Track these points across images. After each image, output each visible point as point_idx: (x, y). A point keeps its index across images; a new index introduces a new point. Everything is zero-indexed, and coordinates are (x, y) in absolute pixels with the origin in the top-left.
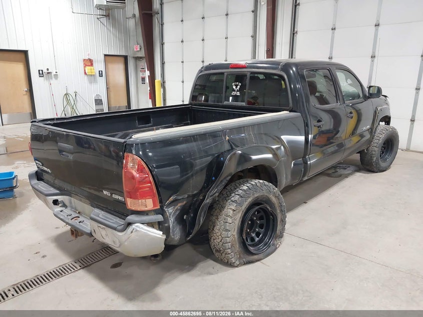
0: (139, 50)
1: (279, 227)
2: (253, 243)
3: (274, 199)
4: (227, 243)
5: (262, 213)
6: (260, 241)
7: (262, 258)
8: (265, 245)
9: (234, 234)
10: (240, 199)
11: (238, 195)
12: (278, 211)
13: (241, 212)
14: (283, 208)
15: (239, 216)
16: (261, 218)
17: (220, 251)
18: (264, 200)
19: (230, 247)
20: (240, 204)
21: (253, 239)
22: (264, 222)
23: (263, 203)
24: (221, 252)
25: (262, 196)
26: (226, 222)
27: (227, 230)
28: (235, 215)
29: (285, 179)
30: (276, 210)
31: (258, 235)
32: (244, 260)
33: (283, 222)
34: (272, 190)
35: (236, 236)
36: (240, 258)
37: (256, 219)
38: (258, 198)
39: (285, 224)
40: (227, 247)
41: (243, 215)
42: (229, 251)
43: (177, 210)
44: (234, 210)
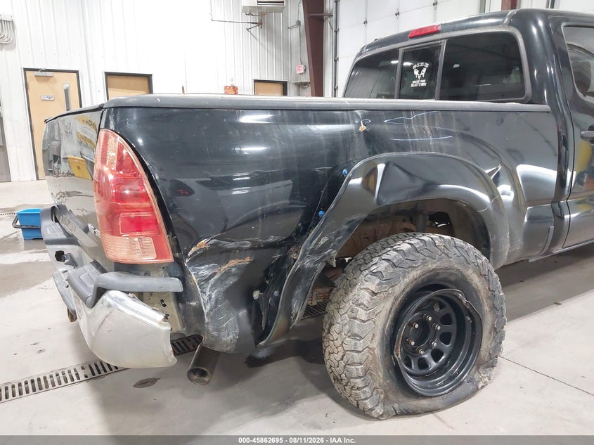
0: (302, 71)
1: (486, 344)
2: (423, 371)
3: (476, 280)
4: (353, 364)
5: (448, 310)
6: (441, 370)
7: (440, 406)
8: (451, 378)
9: (371, 346)
10: (391, 270)
11: (387, 260)
12: (486, 308)
13: (392, 299)
14: (497, 303)
15: (386, 308)
16: (446, 320)
17: (342, 380)
18: (453, 278)
19: (361, 374)
20: (390, 282)
21: (423, 364)
22: (452, 328)
23: (448, 284)
24: (344, 382)
25: (446, 269)
26: (355, 318)
27: (357, 335)
28: (376, 304)
29: (509, 245)
30: (481, 305)
31: (436, 355)
32: (396, 406)
33: (498, 334)
34: (472, 259)
35: (378, 352)
36: (386, 400)
37: (434, 321)
38: (438, 274)
39: (502, 338)
40: (355, 374)
41: (396, 306)
42: (359, 382)
43: (227, 274)
44: (374, 294)
